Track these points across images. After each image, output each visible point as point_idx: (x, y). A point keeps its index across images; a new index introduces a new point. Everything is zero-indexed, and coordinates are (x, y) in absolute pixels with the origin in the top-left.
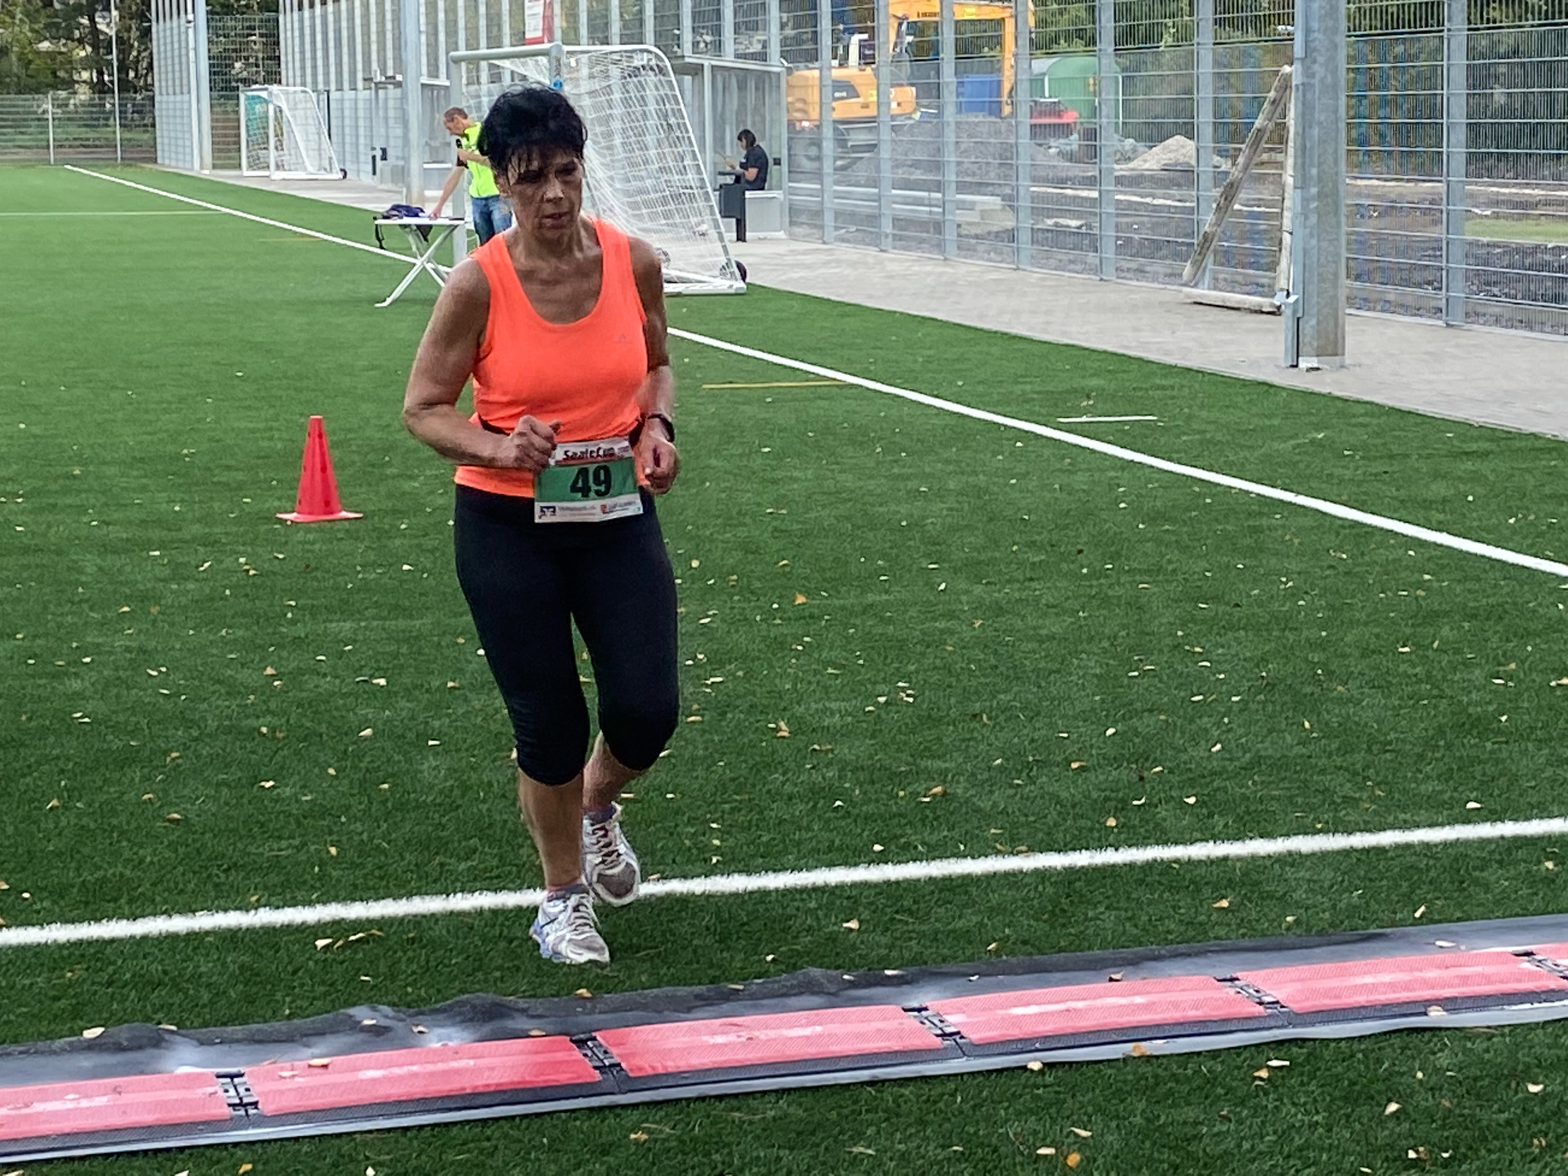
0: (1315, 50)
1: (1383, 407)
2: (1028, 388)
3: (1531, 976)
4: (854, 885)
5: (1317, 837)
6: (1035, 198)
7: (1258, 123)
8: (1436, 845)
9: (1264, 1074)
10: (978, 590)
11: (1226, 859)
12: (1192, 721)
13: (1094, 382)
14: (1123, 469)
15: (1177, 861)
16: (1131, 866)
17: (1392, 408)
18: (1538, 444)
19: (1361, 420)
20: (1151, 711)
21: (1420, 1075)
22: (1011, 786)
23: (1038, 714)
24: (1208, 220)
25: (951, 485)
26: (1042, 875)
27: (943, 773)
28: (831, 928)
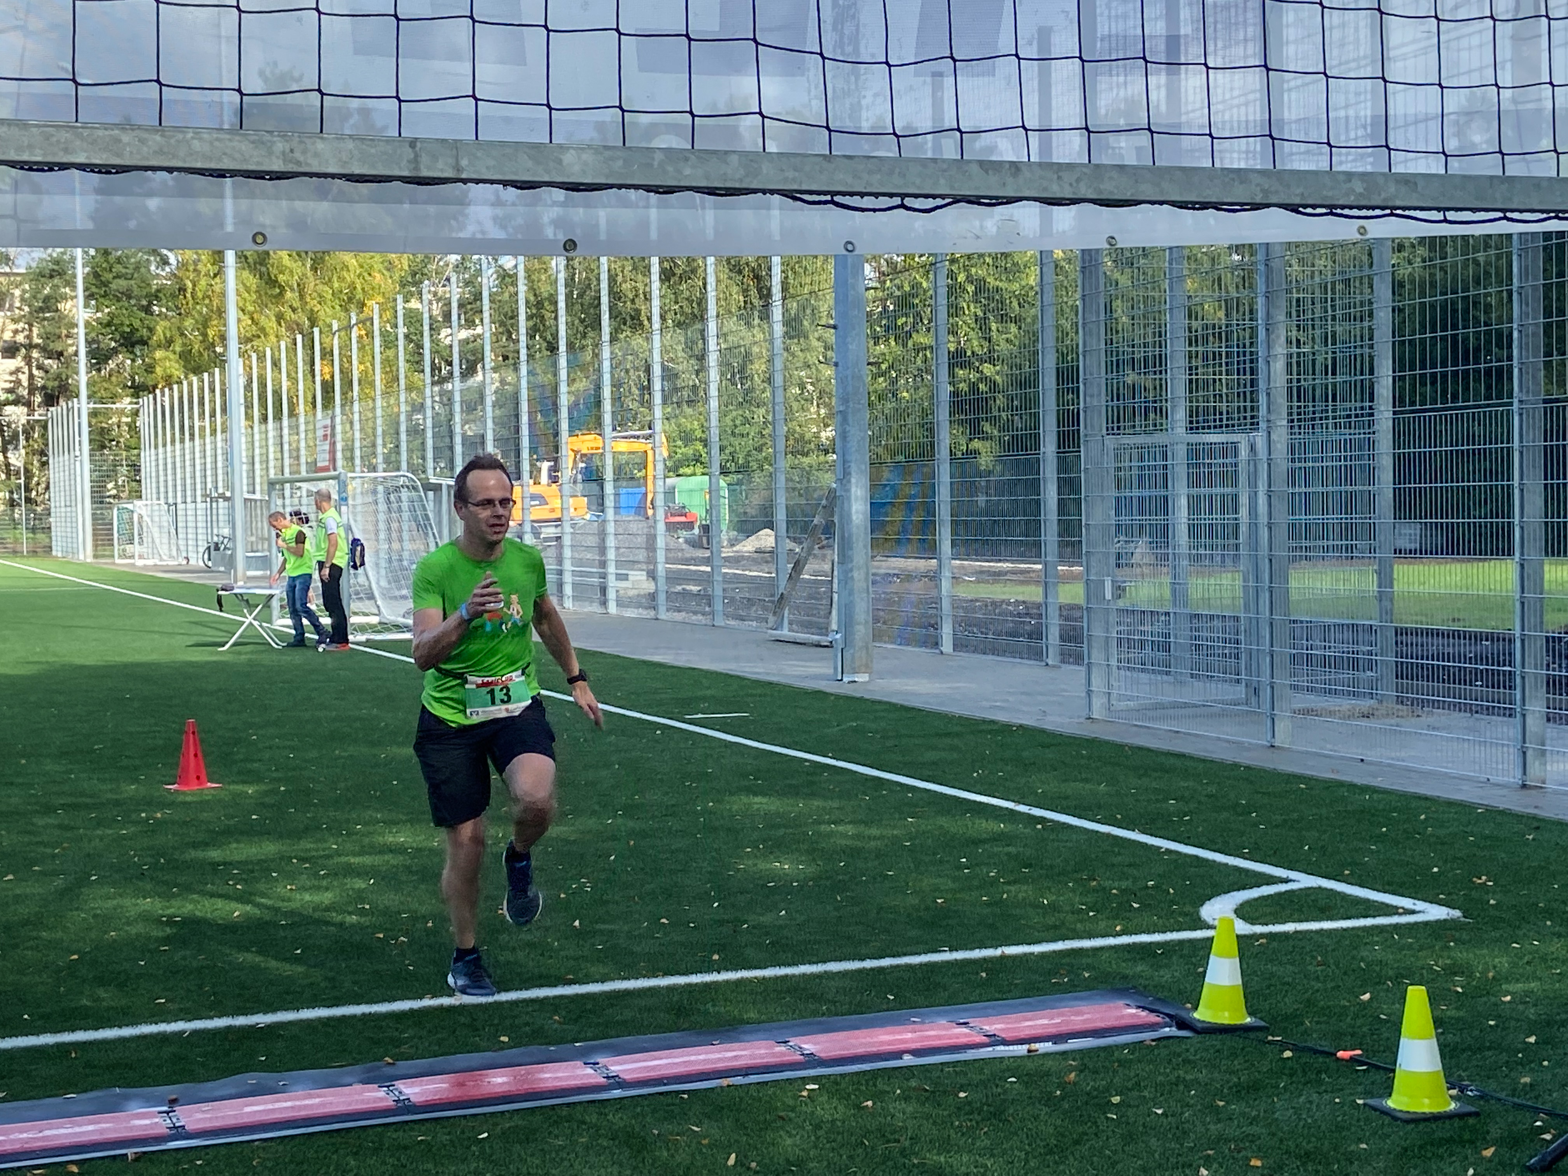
0: (850, 474)
1: (897, 705)
2: (663, 696)
3: (966, 1035)
4: (555, 997)
5: (842, 963)
6: (668, 571)
7: (816, 521)
8: (915, 966)
9: (805, 1093)
10: (631, 824)
11: (787, 976)
12: (768, 897)
13: (708, 692)
14: (726, 746)
16: (727, 982)
17: (902, 706)
18: (995, 727)
19: (882, 714)
20: (741, 893)
21: (898, 1091)
22: (655, 938)
23: (670, 896)
24: (782, 585)
25: (613, 759)
26: (671, 989)
27: (612, 931)
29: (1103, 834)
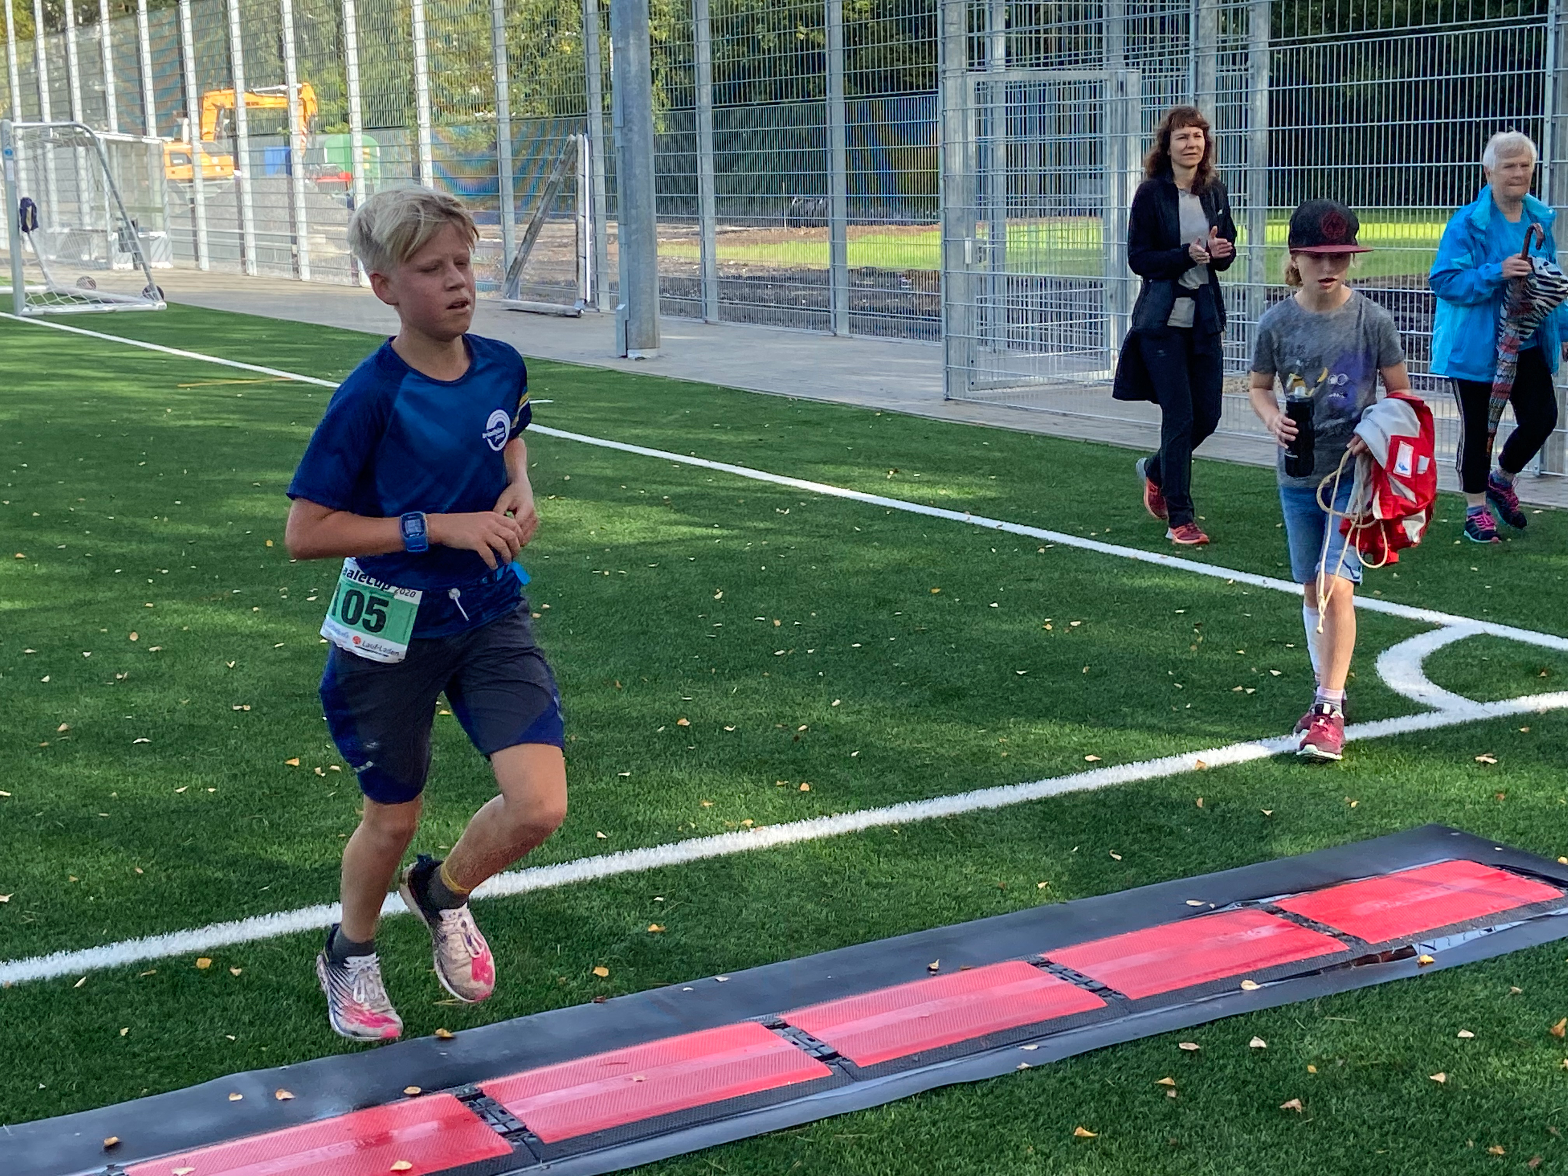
0: (630, 121)
1: (715, 386)
5: (990, 790)
8: (1095, 793)
12: (791, 676)
15: (893, 826)
18: (853, 413)
28: (636, 930)
29: (1128, 559)
